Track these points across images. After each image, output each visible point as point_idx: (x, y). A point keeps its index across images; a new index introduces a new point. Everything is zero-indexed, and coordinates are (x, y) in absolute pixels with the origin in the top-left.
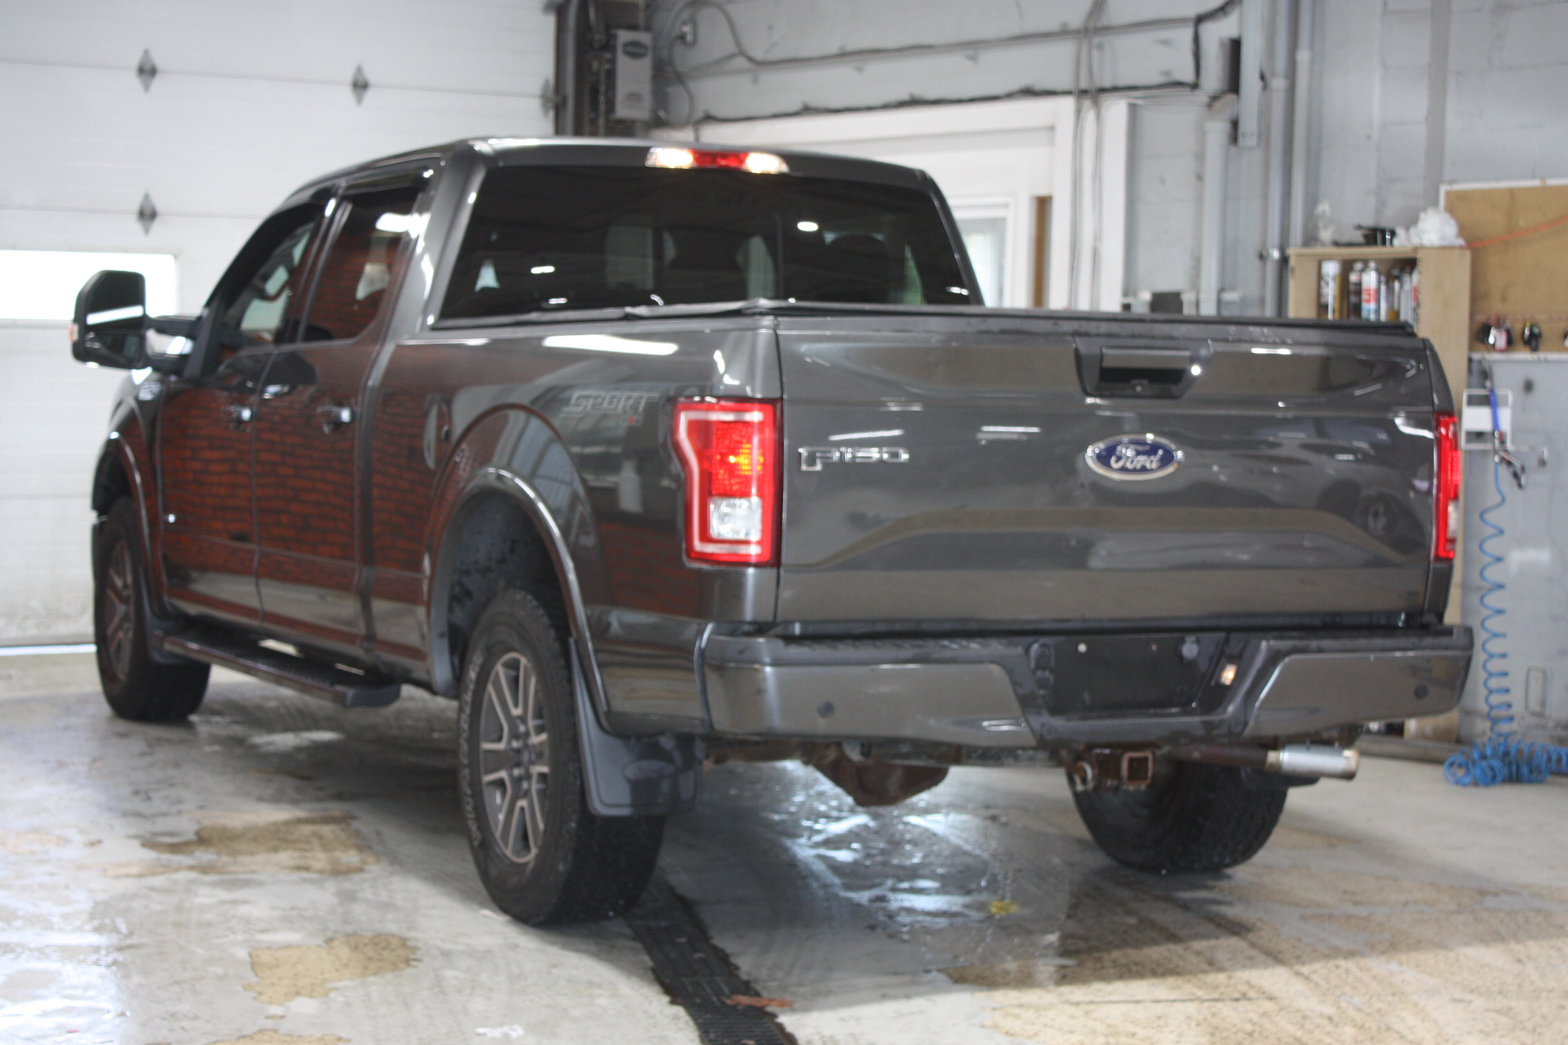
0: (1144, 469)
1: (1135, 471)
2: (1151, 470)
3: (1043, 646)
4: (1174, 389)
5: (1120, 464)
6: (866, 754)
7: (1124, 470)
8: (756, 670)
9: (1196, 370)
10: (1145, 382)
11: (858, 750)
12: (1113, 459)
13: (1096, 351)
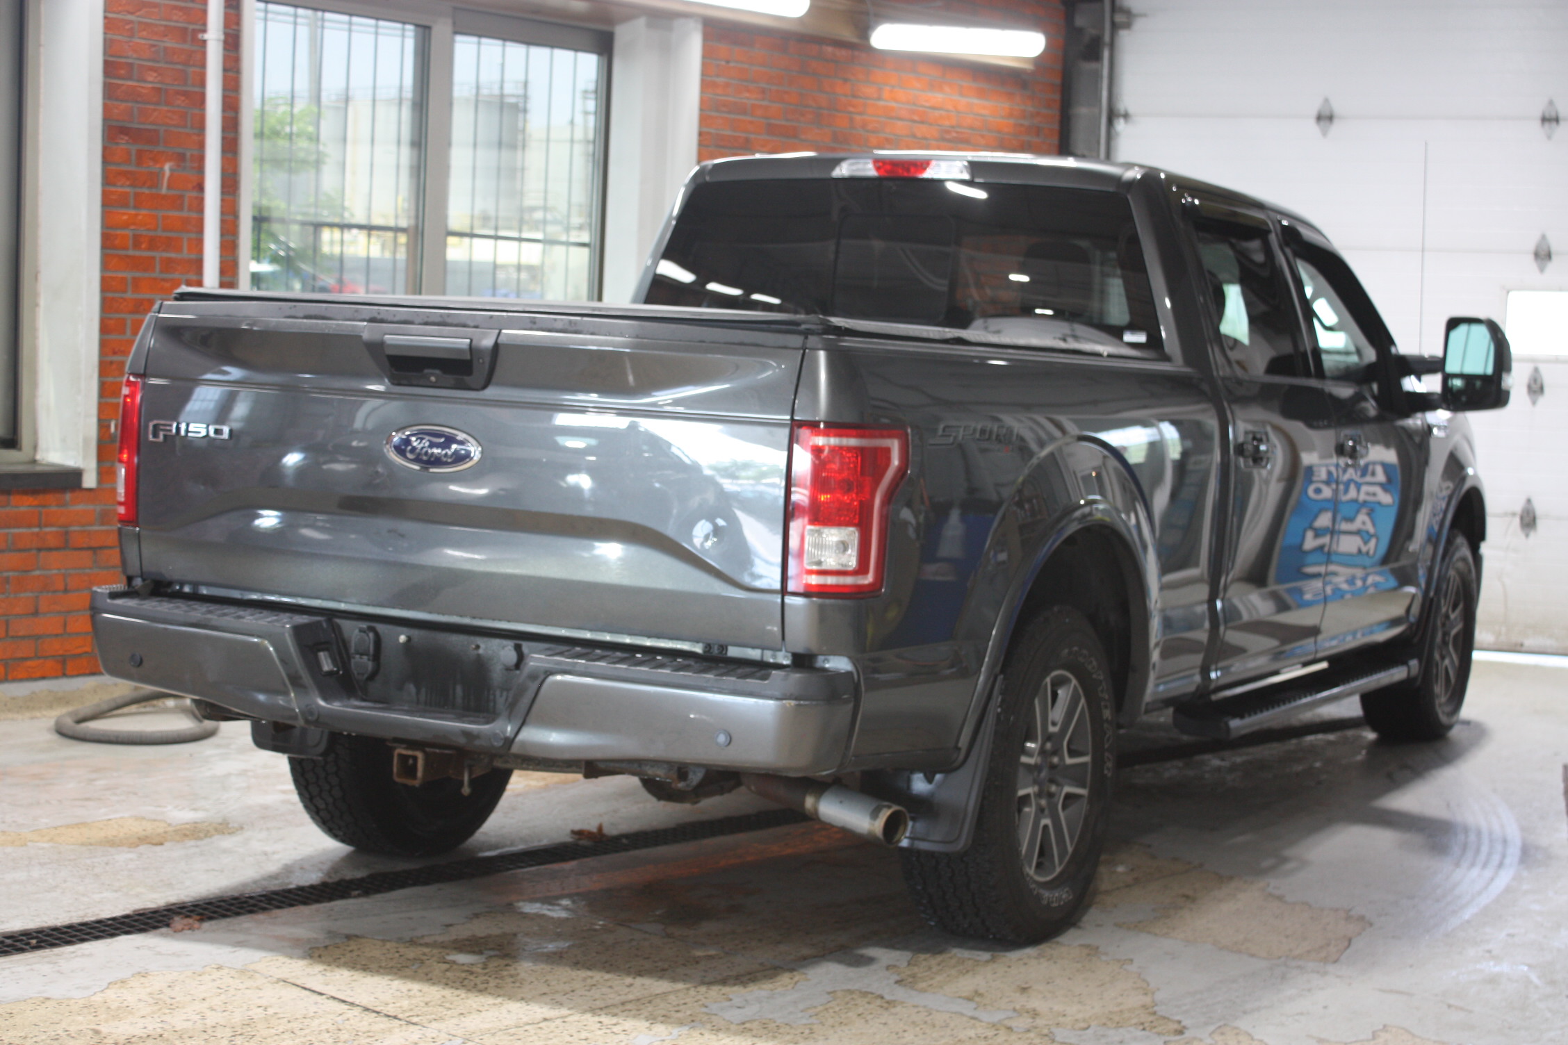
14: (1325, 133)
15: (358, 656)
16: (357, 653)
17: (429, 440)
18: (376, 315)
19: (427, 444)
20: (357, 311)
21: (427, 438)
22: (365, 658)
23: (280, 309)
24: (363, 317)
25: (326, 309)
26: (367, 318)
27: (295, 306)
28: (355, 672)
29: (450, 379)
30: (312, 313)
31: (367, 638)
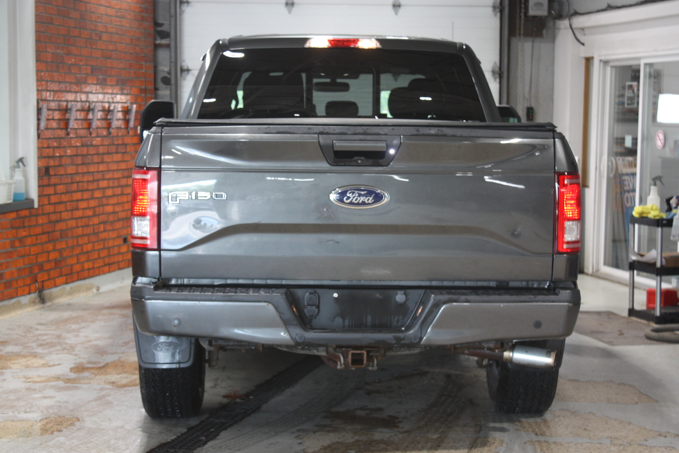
0: (364, 203)
1: (358, 204)
2: (369, 204)
3: (310, 294)
4: (381, 161)
5: (349, 201)
6: (210, 344)
7: (351, 203)
8: (143, 301)
9: (392, 152)
10: (363, 158)
11: (207, 343)
12: (345, 199)
13: (329, 142)
14: (290, 12)
15: (309, 307)
16: (309, 305)
17: (358, 193)
18: (322, 130)
19: (357, 195)
20: (310, 128)
21: (356, 192)
22: (314, 307)
23: (259, 129)
24: (315, 131)
25: (290, 128)
26: (318, 132)
27: (269, 127)
28: (308, 316)
29: (370, 161)
30: (282, 130)
31: (314, 297)
